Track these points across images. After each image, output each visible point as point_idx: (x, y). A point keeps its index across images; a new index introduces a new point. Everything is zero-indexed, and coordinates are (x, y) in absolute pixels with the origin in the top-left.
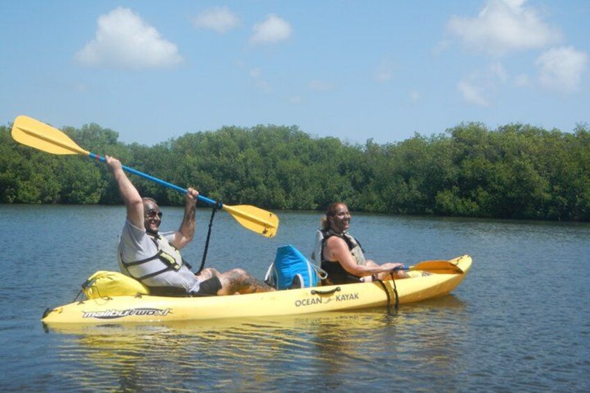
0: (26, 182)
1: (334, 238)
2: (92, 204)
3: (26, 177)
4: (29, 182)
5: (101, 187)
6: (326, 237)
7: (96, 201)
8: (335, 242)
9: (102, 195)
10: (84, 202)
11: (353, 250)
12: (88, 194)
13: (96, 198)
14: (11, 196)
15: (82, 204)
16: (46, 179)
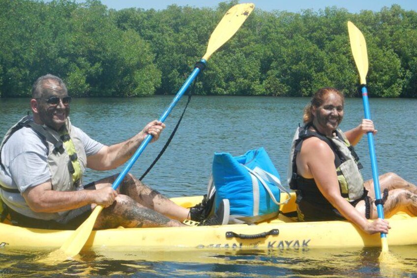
0: (319, 74)
1: (315, 139)
2: (391, 97)
3: (320, 69)
4: (323, 73)
5: (402, 78)
6: (303, 137)
7: (397, 93)
8: (316, 148)
9: (403, 88)
10: (383, 96)
11: (343, 167)
12: (388, 85)
13: (397, 90)
14: (307, 88)
15: (381, 97)
16: (341, 70)
